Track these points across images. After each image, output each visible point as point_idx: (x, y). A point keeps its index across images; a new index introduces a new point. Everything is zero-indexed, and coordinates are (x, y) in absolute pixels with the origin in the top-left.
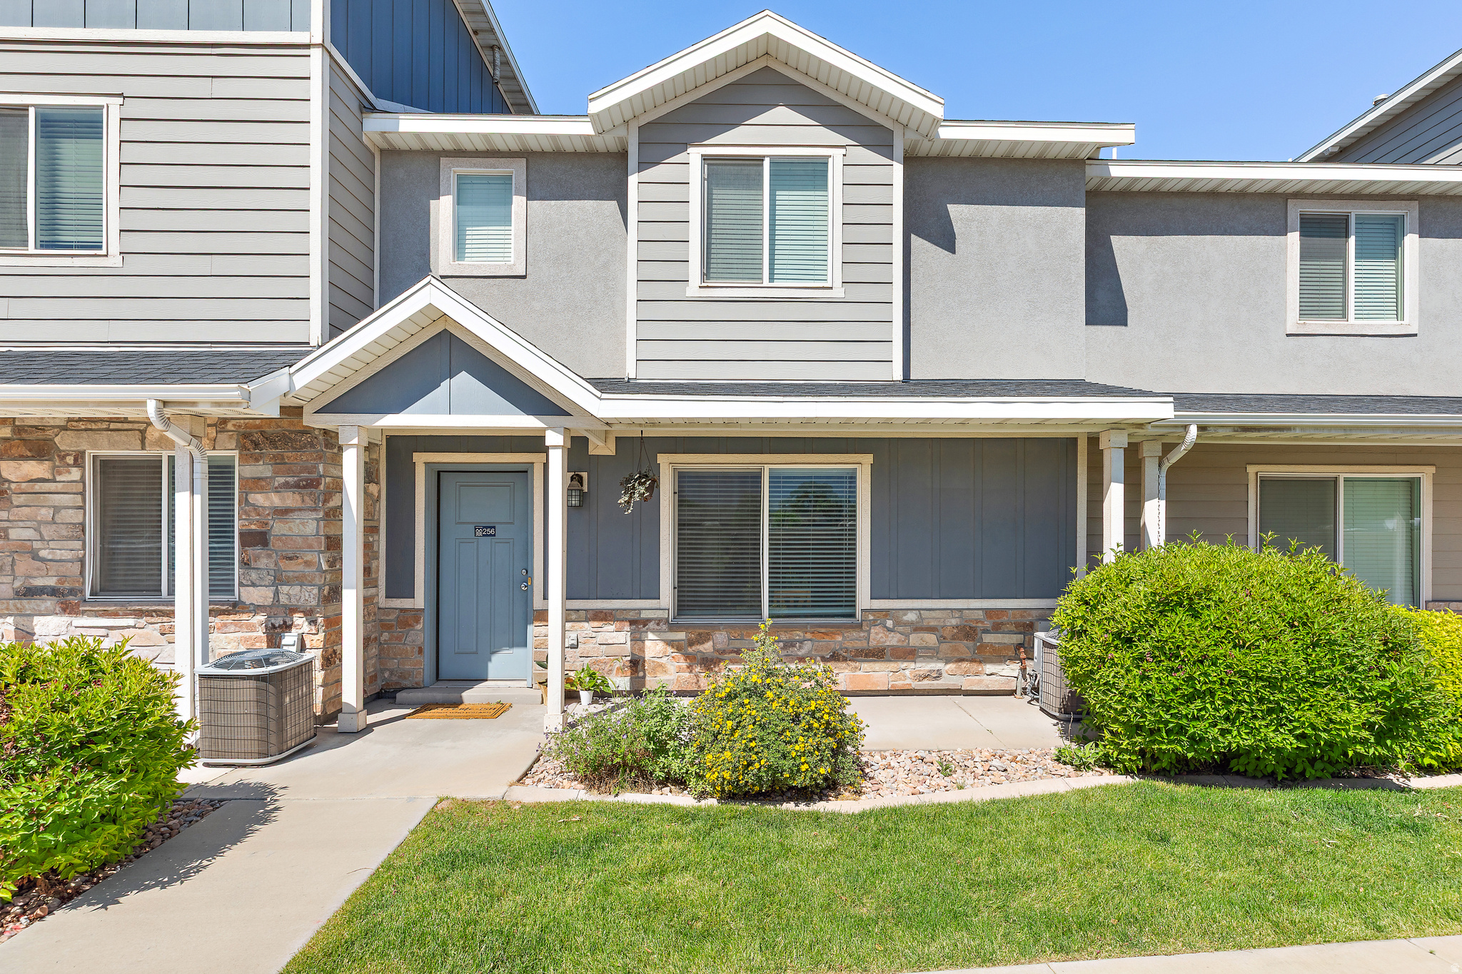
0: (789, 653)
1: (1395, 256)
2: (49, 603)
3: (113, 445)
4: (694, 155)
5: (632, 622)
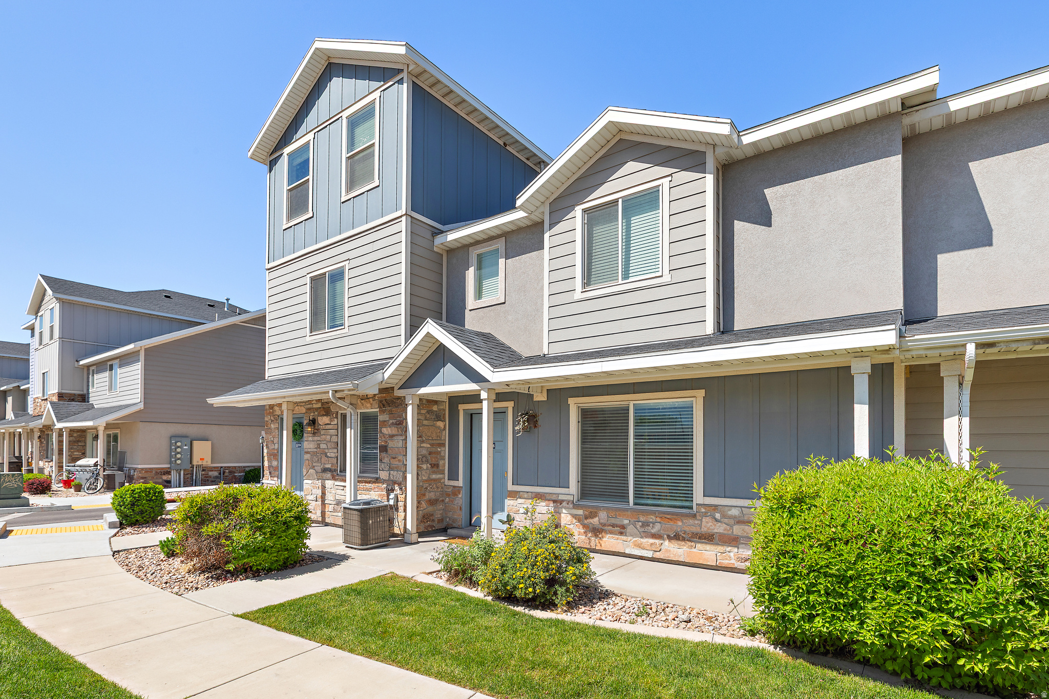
0: (646, 530)
2: (329, 475)
4: (578, 211)
5: (554, 501)
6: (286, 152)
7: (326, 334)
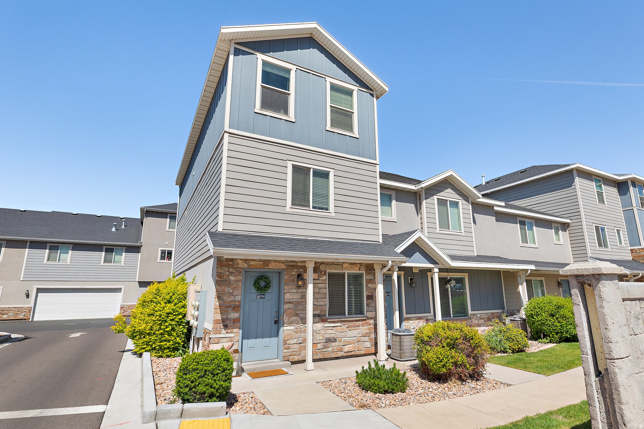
1: (532, 230)
2: (317, 319)
3: (335, 269)
4: (435, 197)
5: (426, 320)
6: (261, 57)
7: (310, 211)
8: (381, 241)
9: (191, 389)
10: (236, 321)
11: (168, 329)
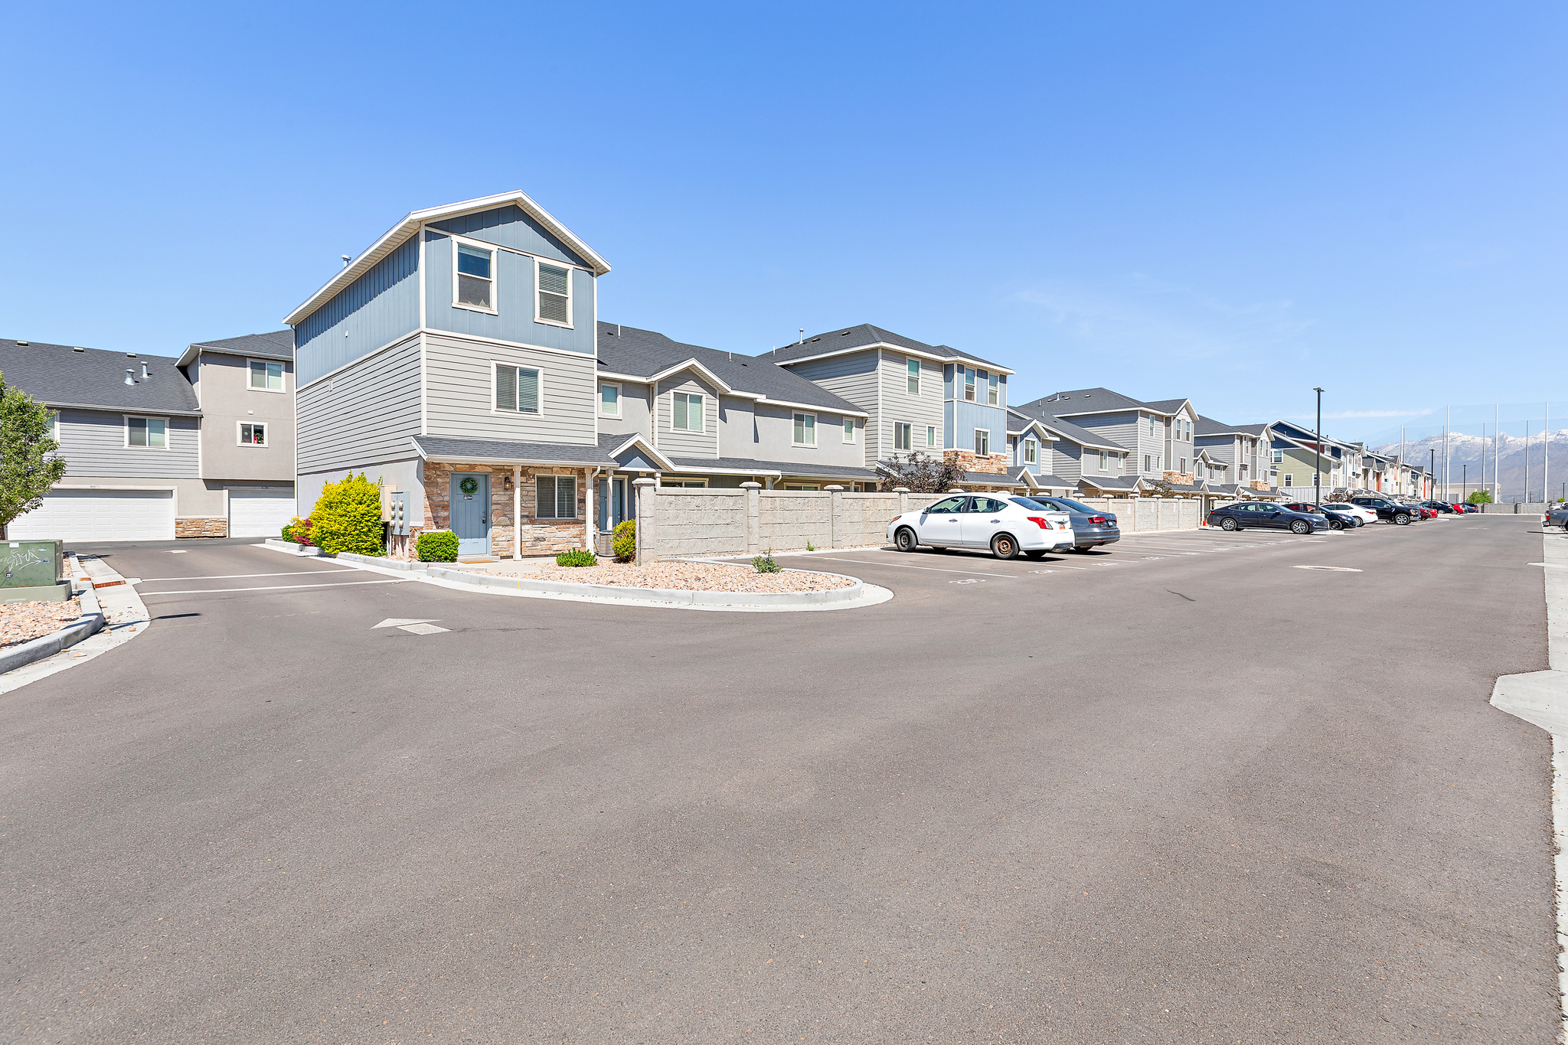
1: (812, 426)
2: (525, 520)
3: (543, 473)
4: (672, 392)
6: (456, 239)
7: (516, 414)
8: (596, 444)
9: (431, 554)
10: (445, 519)
11: (364, 530)
